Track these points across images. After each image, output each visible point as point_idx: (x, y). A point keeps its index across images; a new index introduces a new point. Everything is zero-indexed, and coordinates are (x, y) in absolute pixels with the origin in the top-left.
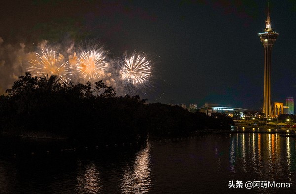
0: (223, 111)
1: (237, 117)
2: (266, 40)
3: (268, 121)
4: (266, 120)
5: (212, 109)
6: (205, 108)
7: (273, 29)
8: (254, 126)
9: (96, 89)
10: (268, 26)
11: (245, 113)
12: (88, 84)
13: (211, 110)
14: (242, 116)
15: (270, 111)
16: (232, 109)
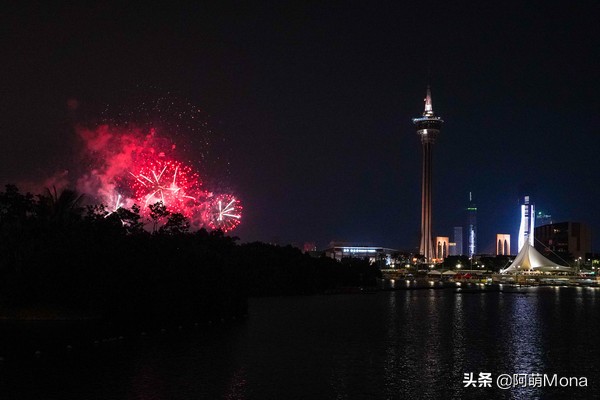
0: (359, 253)
1: (381, 263)
2: (425, 131)
3: (430, 269)
4: (426, 267)
5: (341, 250)
6: (332, 251)
7: (435, 114)
8: (408, 278)
9: (151, 219)
10: (428, 107)
11: (394, 256)
12: (133, 208)
13: (340, 254)
14: (389, 261)
15: (431, 252)
16: (372, 250)
